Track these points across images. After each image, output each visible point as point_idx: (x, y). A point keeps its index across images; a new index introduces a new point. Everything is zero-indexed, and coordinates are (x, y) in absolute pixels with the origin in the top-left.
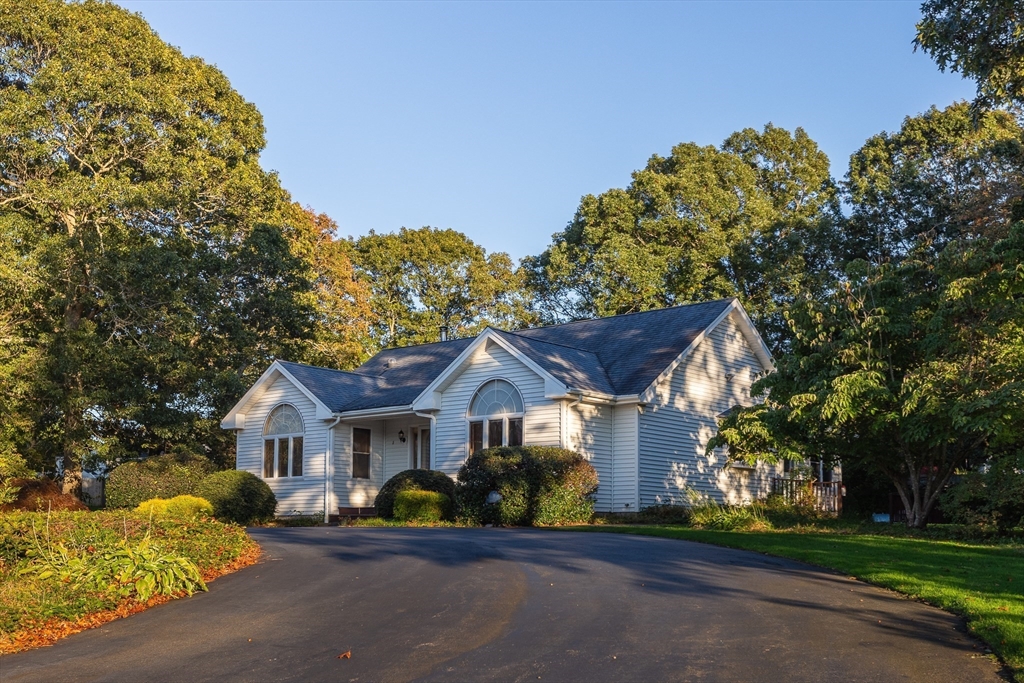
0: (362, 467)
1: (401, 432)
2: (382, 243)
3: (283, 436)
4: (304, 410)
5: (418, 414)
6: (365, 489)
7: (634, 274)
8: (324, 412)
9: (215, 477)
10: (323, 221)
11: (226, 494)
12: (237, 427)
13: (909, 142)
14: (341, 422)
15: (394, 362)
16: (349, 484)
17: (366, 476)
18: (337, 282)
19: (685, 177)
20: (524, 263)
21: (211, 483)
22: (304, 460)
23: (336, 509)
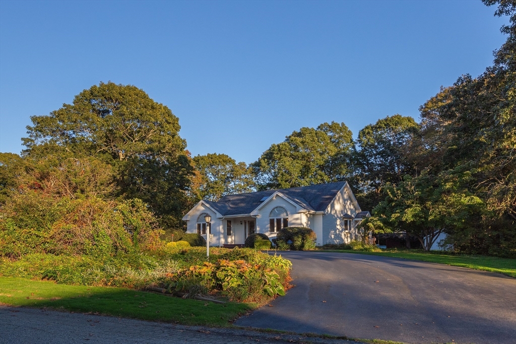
0: (229, 232)
1: (241, 222)
2: (202, 158)
3: (204, 223)
4: (212, 215)
5: (252, 216)
7: (292, 170)
8: (220, 216)
12: (188, 220)
13: (380, 127)
14: (224, 218)
17: (230, 235)
19: (307, 138)
20: (250, 165)
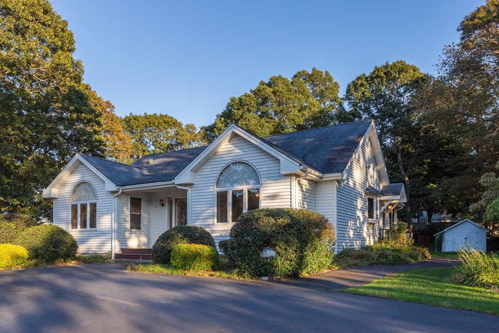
0: (136, 223)
1: (161, 200)
2: (136, 118)
3: (83, 202)
4: (96, 185)
5: (178, 187)
6: (138, 236)
8: (111, 186)
9: (31, 230)
10: (108, 104)
11: (38, 242)
12: (53, 196)
13: (377, 77)
14: (122, 193)
15: (152, 162)
16: (127, 234)
17: (139, 228)
18: (115, 133)
20: (202, 128)
21: (28, 234)
22: (97, 218)
23: (119, 250)
